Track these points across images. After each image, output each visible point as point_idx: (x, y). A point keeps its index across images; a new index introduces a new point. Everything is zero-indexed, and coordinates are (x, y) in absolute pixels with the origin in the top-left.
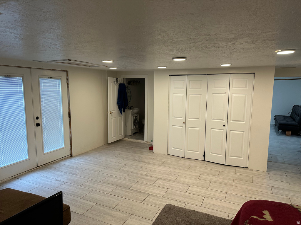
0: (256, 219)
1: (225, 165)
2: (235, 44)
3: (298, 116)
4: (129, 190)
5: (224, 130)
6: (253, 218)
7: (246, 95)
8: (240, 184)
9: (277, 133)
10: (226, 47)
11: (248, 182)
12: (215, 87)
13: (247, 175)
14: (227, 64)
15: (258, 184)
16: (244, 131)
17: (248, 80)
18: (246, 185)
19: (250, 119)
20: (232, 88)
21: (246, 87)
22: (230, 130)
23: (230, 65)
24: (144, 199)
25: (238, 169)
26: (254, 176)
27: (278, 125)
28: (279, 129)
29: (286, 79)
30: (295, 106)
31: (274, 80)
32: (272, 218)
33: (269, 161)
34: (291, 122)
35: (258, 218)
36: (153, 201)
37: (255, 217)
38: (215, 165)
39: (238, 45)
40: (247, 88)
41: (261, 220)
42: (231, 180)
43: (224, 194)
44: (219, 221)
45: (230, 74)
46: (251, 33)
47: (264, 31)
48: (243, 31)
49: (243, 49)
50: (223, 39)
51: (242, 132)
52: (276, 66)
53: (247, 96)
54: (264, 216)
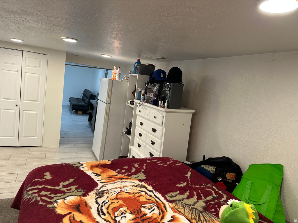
0: (37, 181)
1: (18, 147)
2: (21, 19)
3: (87, 98)
5: (16, 110)
6: (35, 181)
7: (39, 75)
8: (33, 162)
9: (71, 113)
10: (10, 19)
11: (41, 159)
12: (5, 63)
13: (41, 152)
14: (17, 39)
15: (51, 159)
16: (38, 111)
17: (42, 60)
18: (40, 162)
19: (44, 99)
20: (25, 66)
21: (39, 67)
22: (23, 111)
23: (22, 41)
25: (32, 149)
26: (48, 152)
27: (72, 106)
28: (73, 109)
29: (76, 66)
30: (85, 90)
31: (66, 64)
32: (51, 177)
33: (61, 137)
34: (82, 103)
35: (39, 180)
37: (36, 180)
38: (5, 149)
39: (24, 21)
40: (41, 69)
41: (42, 180)
42: (24, 160)
43: (14, 175)
44: (7, 202)
45: (23, 51)
46: (34, 13)
47: (46, 15)
48: (25, 8)
49: (31, 27)
50: (6, 9)
51: (36, 112)
52: (67, 52)
53: (41, 76)
54: (45, 177)
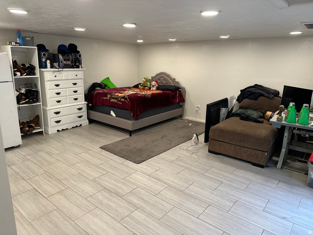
4: (170, 184)
24: (156, 171)
36: (149, 168)
